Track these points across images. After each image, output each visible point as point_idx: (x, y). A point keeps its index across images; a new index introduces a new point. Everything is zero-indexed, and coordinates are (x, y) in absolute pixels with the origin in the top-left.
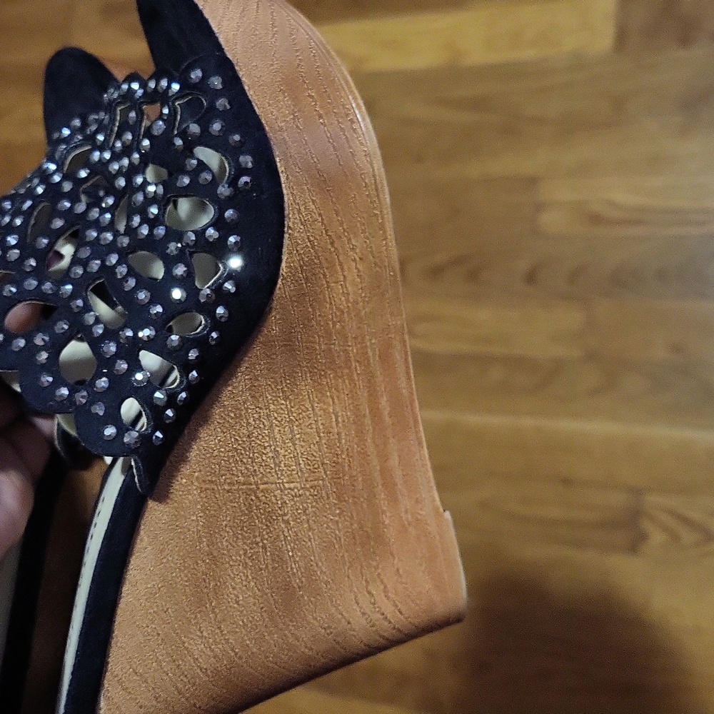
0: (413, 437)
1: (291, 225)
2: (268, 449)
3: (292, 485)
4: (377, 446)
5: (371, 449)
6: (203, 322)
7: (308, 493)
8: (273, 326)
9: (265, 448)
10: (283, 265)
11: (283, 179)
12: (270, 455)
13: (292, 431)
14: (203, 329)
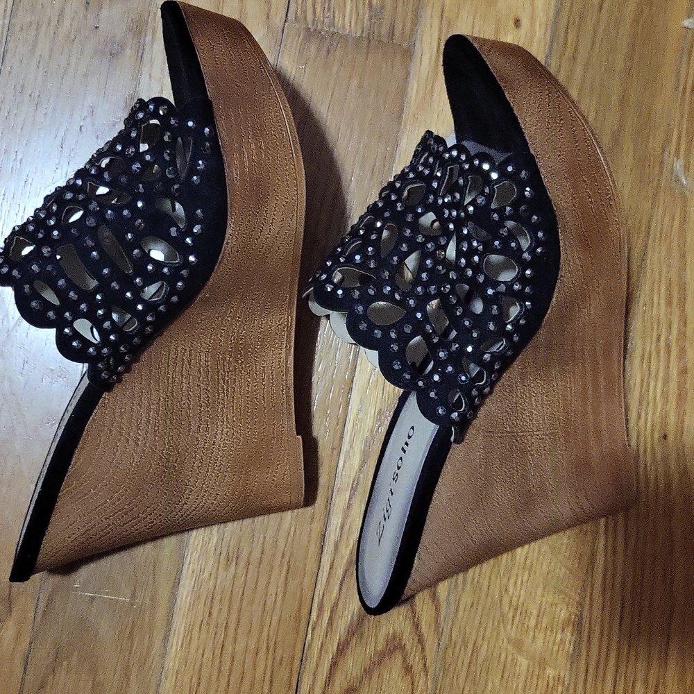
0: (616, 401)
1: (563, 274)
2: (527, 411)
3: (538, 433)
4: (593, 407)
5: (590, 410)
6: (504, 343)
7: (547, 437)
8: (541, 336)
9: (525, 410)
10: (554, 299)
11: (561, 244)
12: (528, 414)
13: (542, 399)
14: (504, 348)
